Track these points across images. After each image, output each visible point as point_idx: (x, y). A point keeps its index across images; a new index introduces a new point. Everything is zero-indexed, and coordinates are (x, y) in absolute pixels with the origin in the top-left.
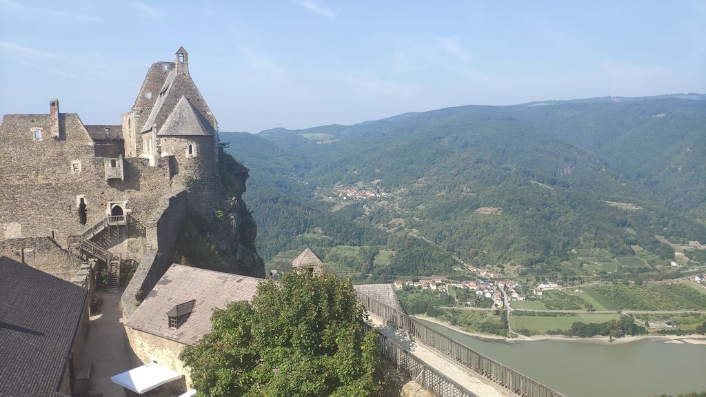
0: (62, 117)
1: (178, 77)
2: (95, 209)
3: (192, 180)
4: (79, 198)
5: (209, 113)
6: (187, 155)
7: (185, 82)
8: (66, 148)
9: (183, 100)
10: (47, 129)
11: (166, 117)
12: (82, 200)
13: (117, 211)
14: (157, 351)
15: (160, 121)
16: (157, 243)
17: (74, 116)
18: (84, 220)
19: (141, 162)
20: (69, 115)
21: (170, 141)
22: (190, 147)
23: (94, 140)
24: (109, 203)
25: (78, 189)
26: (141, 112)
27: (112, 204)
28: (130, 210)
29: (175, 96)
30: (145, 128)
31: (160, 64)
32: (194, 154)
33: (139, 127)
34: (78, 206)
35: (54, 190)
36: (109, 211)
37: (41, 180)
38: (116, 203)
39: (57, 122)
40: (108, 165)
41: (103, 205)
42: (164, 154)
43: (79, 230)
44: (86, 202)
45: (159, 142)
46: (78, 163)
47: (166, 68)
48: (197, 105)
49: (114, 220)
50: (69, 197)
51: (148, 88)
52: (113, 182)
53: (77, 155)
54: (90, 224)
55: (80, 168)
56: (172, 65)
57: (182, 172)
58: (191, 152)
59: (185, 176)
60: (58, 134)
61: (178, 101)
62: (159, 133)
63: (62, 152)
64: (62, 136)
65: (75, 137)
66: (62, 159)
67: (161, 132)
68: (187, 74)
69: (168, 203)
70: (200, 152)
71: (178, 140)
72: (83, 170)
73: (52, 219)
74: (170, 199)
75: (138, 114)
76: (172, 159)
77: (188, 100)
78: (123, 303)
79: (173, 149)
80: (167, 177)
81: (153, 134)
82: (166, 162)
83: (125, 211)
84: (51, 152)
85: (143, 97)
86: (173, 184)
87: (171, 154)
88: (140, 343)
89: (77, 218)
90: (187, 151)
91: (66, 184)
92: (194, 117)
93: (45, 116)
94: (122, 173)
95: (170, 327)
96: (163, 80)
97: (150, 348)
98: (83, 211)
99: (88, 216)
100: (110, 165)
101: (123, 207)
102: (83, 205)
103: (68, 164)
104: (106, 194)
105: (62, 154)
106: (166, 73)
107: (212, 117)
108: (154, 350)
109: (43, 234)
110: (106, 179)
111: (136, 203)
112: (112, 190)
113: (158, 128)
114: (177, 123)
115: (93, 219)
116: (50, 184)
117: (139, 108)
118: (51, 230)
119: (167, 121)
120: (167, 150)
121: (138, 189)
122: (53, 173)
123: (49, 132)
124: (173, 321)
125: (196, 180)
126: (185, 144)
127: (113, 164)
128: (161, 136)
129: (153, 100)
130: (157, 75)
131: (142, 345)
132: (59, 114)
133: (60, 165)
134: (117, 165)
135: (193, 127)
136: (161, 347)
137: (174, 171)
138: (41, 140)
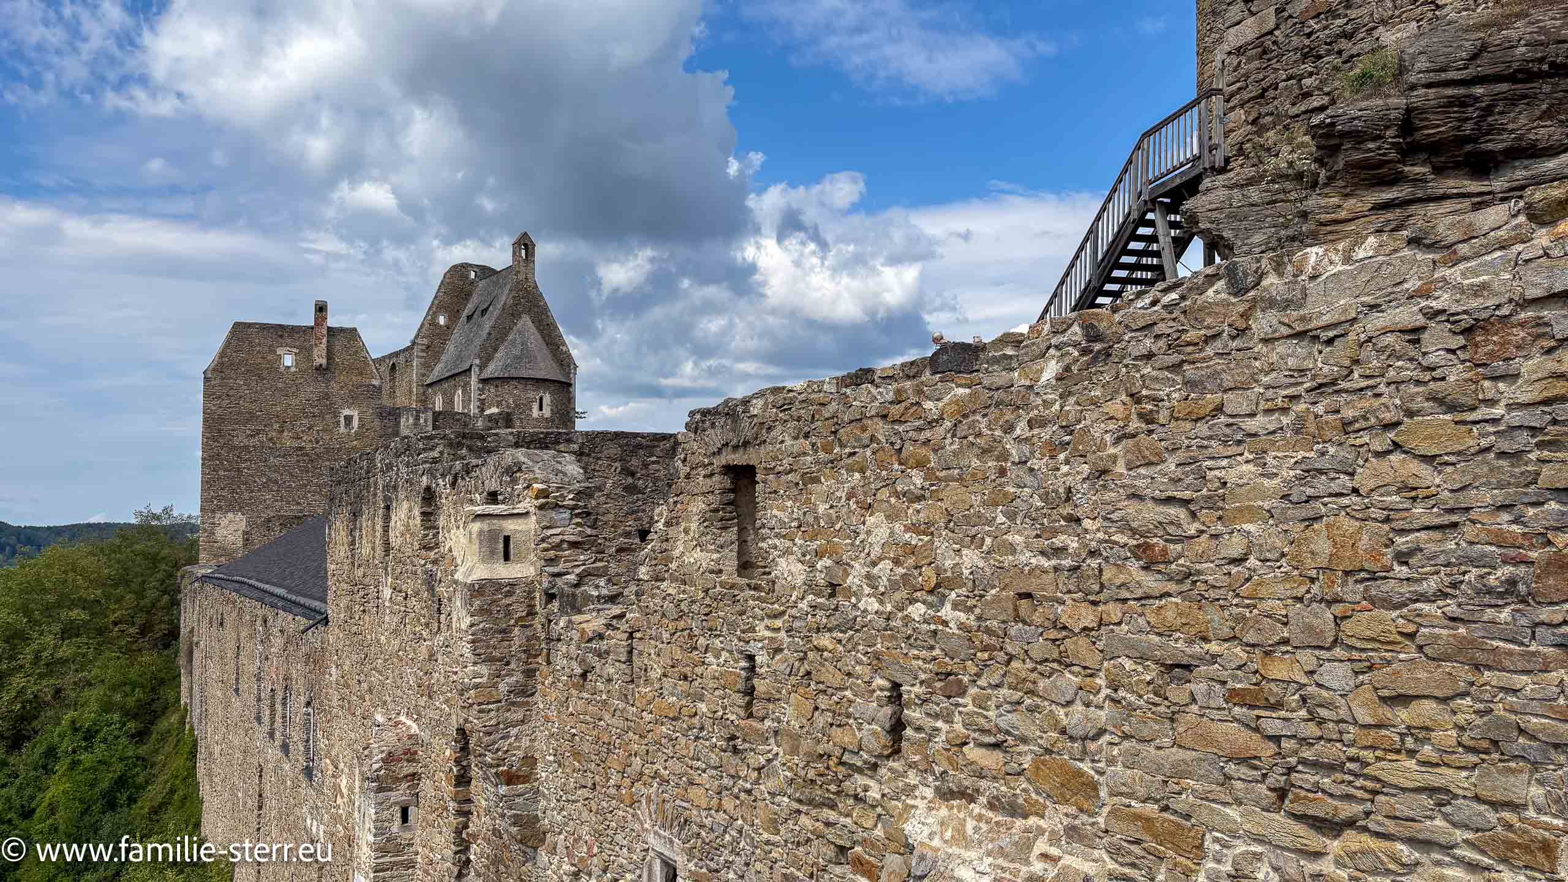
0: (332, 333)
1: (517, 282)
6: (535, 413)
8: (334, 387)
9: (525, 321)
10: (305, 352)
11: (495, 350)
15: (485, 355)
17: (352, 333)
19: (460, 420)
20: (343, 330)
21: (506, 387)
22: (541, 399)
26: (428, 347)
29: (513, 314)
30: (438, 374)
32: (547, 412)
35: (308, 460)
37: (288, 441)
39: (324, 340)
42: (493, 412)
45: (482, 391)
46: (352, 415)
47: (471, 275)
48: (548, 333)
51: (441, 306)
53: (353, 399)
55: (356, 423)
56: (486, 270)
58: (541, 409)
60: (324, 361)
61: (516, 323)
62: (484, 376)
63: (327, 394)
64: (330, 366)
65: (350, 369)
66: (327, 406)
67: (488, 372)
70: (556, 409)
71: (521, 386)
72: (361, 426)
77: (533, 322)
79: (510, 402)
81: (473, 376)
84: (310, 391)
87: (505, 411)
90: (536, 406)
91: (330, 450)
93: (305, 331)
96: (467, 295)
100: (411, 420)
103: (336, 415)
105: (327, 396)
106: (475, 282)
107: (569, 356)
113: (482, 367)
114: (518, 359)
116: (301, 448)
119: (498, 355)
120: (498, 405)
122: (309, 429)
123: (309, 358)
126: (531, 393)
127: (417, 418)
128: (485, 381)
129: (449, 329)
132: (329, 328)
133: (321, 415)
135: (548, 366)
138: (293, 369)
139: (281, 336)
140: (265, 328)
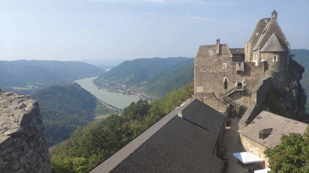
0: (221, 46)
1: (272, 24)
2: (231, 83)
3: (275, 73)
4: (225, 78)
5: (286, 40)
6: (273, 61)
7: (275, 27)
8: (221, 58)
9: (273, 35)
10: (215, 51)
11: (265, 44)
12: (226, 79)
13: (240, 85)
14: (253, 147)
15: (261, 46)
16: (256, 100)
17: (225, 45)
18: (226, 88)
19: (252, 64)
20: (223, 45)
21: (266, 54)
22: (275, 57)
23: (233, 55)
24: (237, 81)
25: (225, 75)
26: (253, 42)
27: (238, 82)
28: (245, 85)
29: (270, 33)
30: (255, 49)
31: (264, 19)
32: (277, 60)
33: (252, 49)
34: (224, 82)
35: (216, 75)
36: (236, 84)
37: (211, 71)
38: (240, 81)
39: (219, 48)
40: (237, 65)
41: (234, 82)
42: (262, 60)
43: (224, 91)
44: (227, 80)
45: (260, 55)
46: (225, 64)
47: (266, 21)
48: (280, 37)
49: (238, 88)
50: (221, 78)
51: (257, 31)
52: (239, 72)
53: (225, 61)
54: (228, 89)
55: (226, 66)
56: (269, 19)
57: (270, 68)
58: (275, 59)
59: (271, 70)
60: (218, 53)
61: (271, 36)
62: (261, 51)
64: (220, 54)
65: (225, 54)
66: (219, 63)
67: (262, 50)
68: (276, 23)
69: (262, 82)
70: (280, 59)
71: (269, 54)
72: (227, 67)
73: (214, 86)
74: (264, 81)
75: (252, 43)
76: (266, 63)
77: (276, 35)
78: (240, 124)
79: (267, 58)
80: (263, 71)
81: (258, 51)
82: (263, 64)
83: (243, 85)
84: (216, 60)
85: (255, 35)
86: (266, 74)
87: (266, 60)
88: (246, 142)
89: (223, 86)
90: (273, 59)
91: (220, 73)
92: (278, 43)
93: (214, 46)
94: (243, 69)
95: (260, 138)
96: (264, 27)
97: (250, 145)
98: (226, 84)
99: (228, 86)
100: (238, 65)
101: (242, 83)
102: (226, 81)
103: (221, 65)
104: (236, 77)
105: (219, 60)
106: (266, 23)
107: (287, 42)
108: (251, 146)
109: (210, 92)
110: (236, 71)
111: (248, 82)
112: (238, 76)
113: (260, 49)
114: (270, 46)
115: (230, 87)
116: (214, 72)
117: (253, 40)
118: (213, 91)
119: (265, 45)
120: (264, 59)
121: (249, 76)
122: (216, 68)
123: (215, 52)
124: (261, 136)
125: (277, 73)
126: (273, 56)
127: (240, 65)
128: (261, 52)
129: (259, 36)
130: (262, 24)
131: (246, 143)
132: (220, 45)
133: (218, 65)
134: (241, 65)
135: (277, 48)
136: (255, 146)
137: (266, 68)
138: (212, 55)
139: (210, 48)
140: (206, 46)
